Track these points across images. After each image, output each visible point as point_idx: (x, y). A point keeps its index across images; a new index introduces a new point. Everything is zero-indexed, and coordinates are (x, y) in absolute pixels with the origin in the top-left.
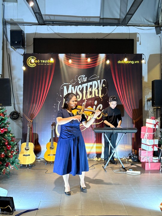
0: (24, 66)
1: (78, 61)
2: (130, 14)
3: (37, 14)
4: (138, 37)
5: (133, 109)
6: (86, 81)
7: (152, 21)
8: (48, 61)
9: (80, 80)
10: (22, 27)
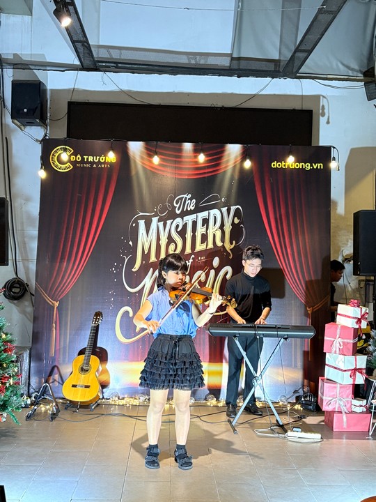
0: (41, 168)
1: (174, 159)
2: (304, 49)
3: (79, 45)
4: (323, 106)
5: (307, 279)
6: (193, 208)
7: (356, 67)
8: (102, 159)
9: (178, 206)
10: (40, 75)
